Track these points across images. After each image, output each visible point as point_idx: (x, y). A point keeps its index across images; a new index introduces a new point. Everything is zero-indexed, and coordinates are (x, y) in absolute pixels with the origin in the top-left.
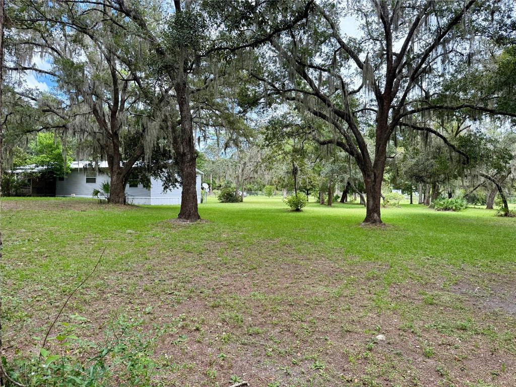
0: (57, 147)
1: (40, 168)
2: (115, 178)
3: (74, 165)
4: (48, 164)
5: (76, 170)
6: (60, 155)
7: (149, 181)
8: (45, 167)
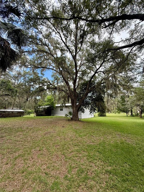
0: (52, 100)
1: (47, 106)
2: (74, 109)
3: (56, 105)
4: (49, 105)
5: (57, 106)
6: (53, 102)
7: (84, 110)
8: (49, 106)
